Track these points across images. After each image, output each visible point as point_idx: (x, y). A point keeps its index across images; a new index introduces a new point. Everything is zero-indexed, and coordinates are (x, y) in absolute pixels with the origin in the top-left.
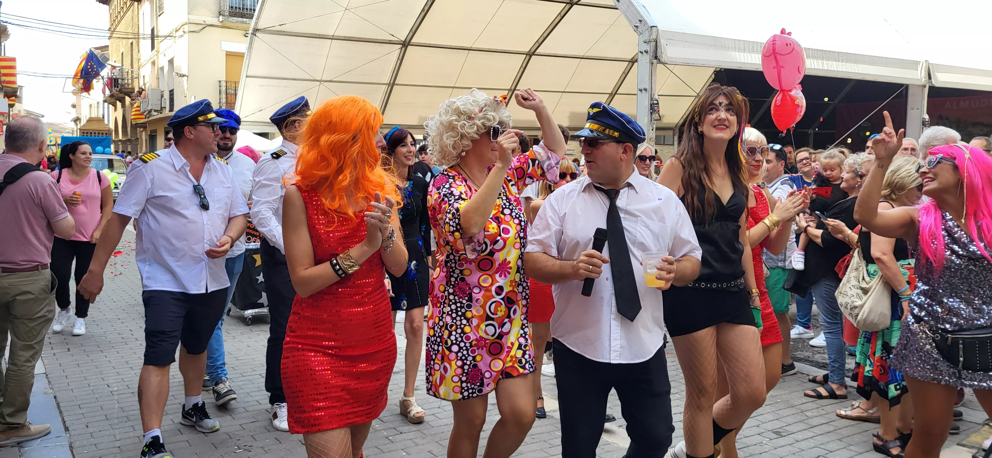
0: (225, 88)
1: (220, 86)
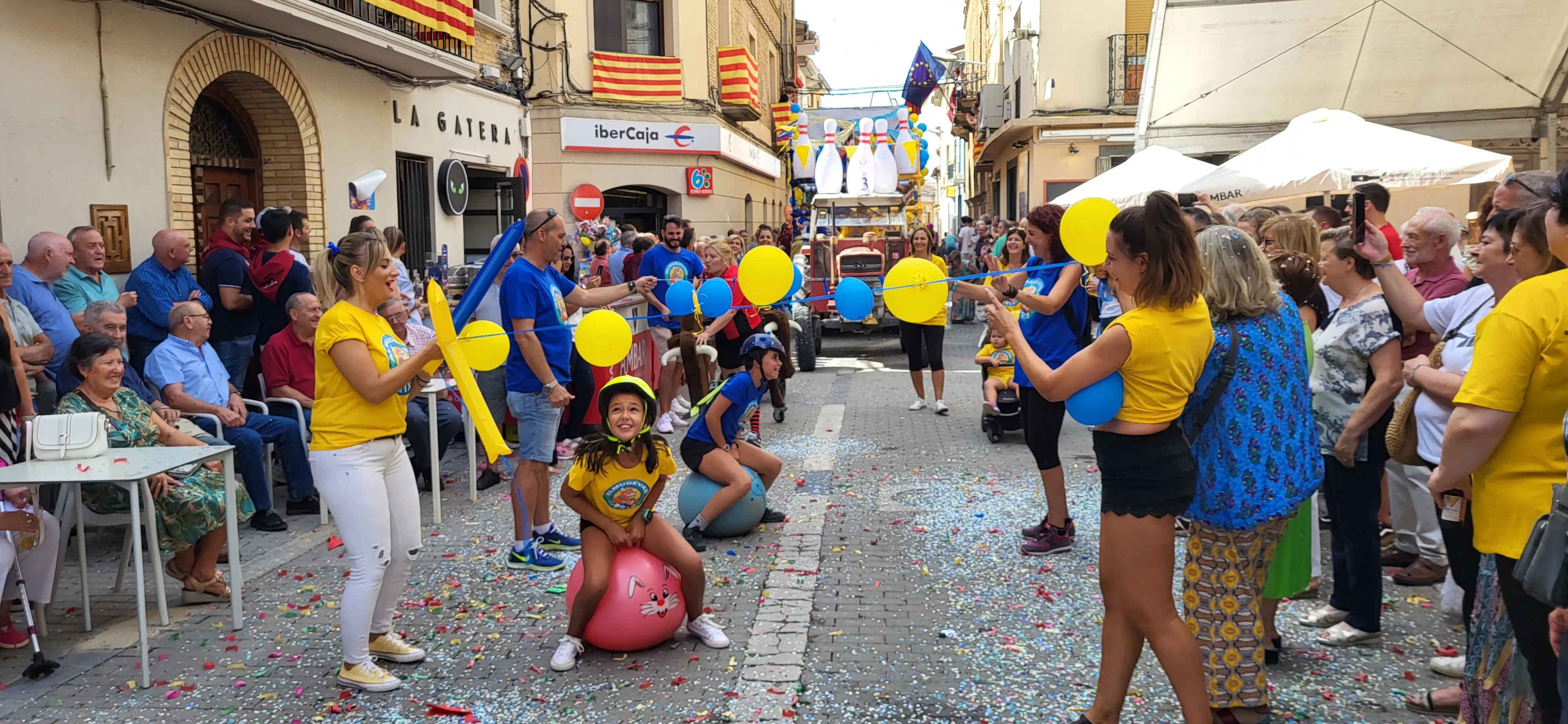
0: (1123, 52)
1: (1111, 50)
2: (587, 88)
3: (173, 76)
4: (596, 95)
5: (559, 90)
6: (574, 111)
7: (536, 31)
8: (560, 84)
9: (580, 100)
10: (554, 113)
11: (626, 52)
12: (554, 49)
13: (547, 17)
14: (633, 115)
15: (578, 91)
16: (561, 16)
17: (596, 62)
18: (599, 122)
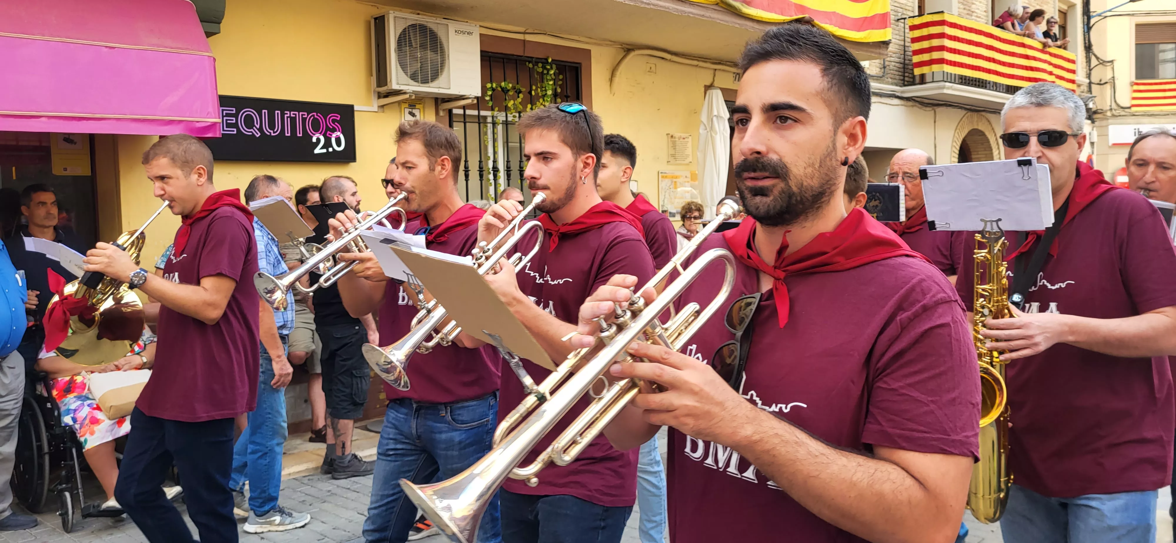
2: (1128, 105)
3: (954, 135)
4: (1134, 109)
5: (1108, 108)
6: (1119, 120)
7: (1093, 72)
8: (1109, 104)
9: (1123, 113)
10: (1104, 123)
11: (1158, 78)
12: (1106, 83)
13: (1101, 63)
14: (1163, 120)
15: (1122, 108)
16: (1112, 62)
17: (1136, 87)
18: (1137, 127)
